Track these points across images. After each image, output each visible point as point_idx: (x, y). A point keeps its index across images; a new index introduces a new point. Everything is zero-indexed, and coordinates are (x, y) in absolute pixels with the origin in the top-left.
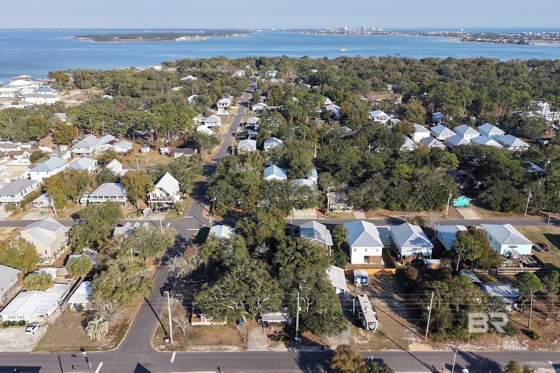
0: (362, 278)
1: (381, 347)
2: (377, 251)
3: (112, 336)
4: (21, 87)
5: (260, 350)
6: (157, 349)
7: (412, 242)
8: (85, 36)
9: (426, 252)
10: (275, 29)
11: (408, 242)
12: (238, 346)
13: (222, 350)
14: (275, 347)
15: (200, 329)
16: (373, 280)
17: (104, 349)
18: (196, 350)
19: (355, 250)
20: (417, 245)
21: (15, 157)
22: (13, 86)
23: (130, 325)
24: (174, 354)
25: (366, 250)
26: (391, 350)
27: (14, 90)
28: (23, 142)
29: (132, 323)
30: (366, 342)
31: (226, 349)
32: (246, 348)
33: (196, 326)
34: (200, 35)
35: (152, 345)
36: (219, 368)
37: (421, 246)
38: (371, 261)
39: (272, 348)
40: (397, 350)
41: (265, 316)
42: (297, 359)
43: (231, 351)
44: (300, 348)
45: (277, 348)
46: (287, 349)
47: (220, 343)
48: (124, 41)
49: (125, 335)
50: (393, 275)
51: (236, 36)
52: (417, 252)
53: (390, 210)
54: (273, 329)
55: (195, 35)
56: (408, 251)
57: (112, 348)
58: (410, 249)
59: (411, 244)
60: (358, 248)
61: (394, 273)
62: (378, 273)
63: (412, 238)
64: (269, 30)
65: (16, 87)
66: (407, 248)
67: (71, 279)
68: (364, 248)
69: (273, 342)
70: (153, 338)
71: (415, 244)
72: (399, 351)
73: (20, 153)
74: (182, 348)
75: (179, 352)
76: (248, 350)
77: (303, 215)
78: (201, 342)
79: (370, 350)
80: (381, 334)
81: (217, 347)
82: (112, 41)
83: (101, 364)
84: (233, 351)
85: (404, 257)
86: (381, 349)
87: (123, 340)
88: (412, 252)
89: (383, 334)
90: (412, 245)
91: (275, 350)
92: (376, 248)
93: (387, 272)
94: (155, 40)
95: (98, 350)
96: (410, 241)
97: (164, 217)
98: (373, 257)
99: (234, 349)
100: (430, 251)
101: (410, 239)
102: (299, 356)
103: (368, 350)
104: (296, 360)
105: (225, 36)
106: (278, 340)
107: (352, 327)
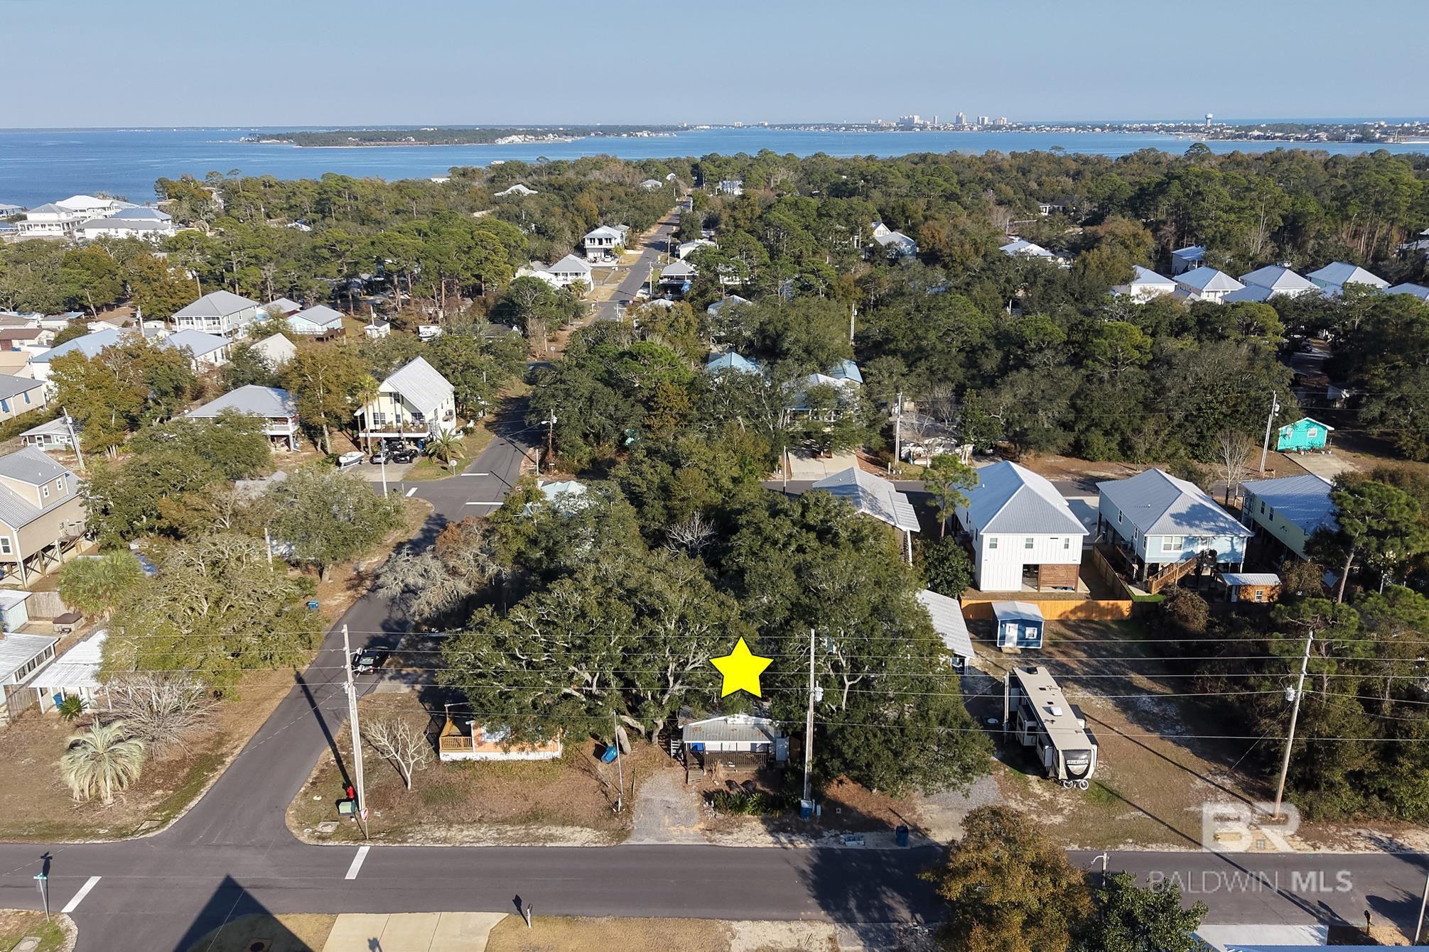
0: (1024, 623)
1: (1117, 838)
2: (1067, 546)
3: (159, 793)
4: (83, 214)
5: (674, 842)
6: (304, 836)
9: (1228, 549)
10: (741, 124)
11: (1166, 519)
12: (596, 828)
13: (537, 839)
14: (730, 833)
15: (468, 772)
16: (1057, 634)
17: (120, 832)
18: (445, 840)
19: (993, 546)
21: (16, 343)
22: (61, 209)
23: (229, 760)
24: (364, 850)
25: (1029, 546)
26: (1153, 848)
27: (64, 217)
28: (48, 313)
29: (237, 751)
30: (1058, 819)
31: (551, 838)
32: (623, 833)
33: (454, 762)
34: (560, 134)
35: (291, 821)
37: (1211, 530)
38: (1045, 582)
39: (718, 836)
40: (1175, 849)
41: (696, 729)
42: (807, 869)
43: (569, 844)
44: (816, 835)
45: (735, 836)
46: (770, 839)
47: (534, 816)
48: (371, 146)
49: (204, 791)
50: (1121, 622)
51: (646, 135)
52: (1198, 549)
53: (1084, 459)
54: (722, 773)
55: (546, 134)
56: (1167, 547)
57: (147, 831)
58: (1177, 541)
59: (1177, 524)
60: (1002, 538)
61: (1126, 614)
62: (1073, 612)
63: (1180, 506)
64: (727, 126)
65: (68, 211)
66: (1164, 540)
68: (1022, 538)
69: (720, 816)
70: (297, 801)
71: (1191, 525)
72: (1183, 850)
73: (32, 334)
74: (394, 832)
75: (381, 844)
76: (631, 842)
77: (821, 472)
78: (464, 816)
79: (1076, 847)
80: (1107, 793)
81: (521, 830)
82: (341, 144)
83: (92, 882)
84: (577, 844)
85: (1154, 568)
86: (1116, 845)
87: (192, 804)
88: (1182, 552)
89: (1114, 795)
90: (1179, 528)
91: (727, 841)
92: (1062, 537)
93: (1103, 611)
94: (447, 143)
95: (97, 836)
96: (1172, 515)
97: (401, 474)
98: (1053, 567)
99: (580, 837)
100: (1241, 548)
101: (1173, 510)
102: (815, 860)
103: (1067, 845)
104: (803, 872)
106: (739, 807)
107: (1002, 773)
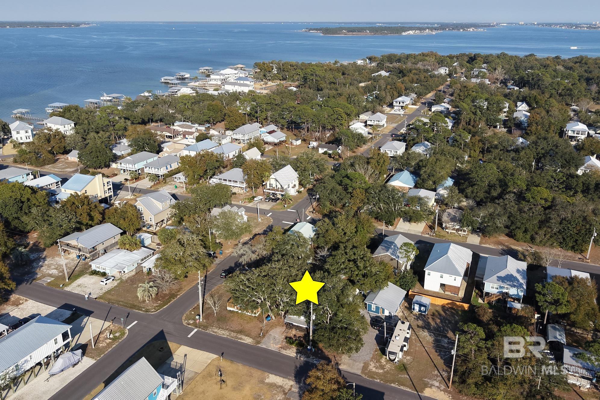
1: (393, 382)
2: (455, 280)
3: (159, 302)
4: (229, 76)
5: (270, 348)
6: (184, 323)
7: (500, 279)
8: (317, 30)
9: (516, 293)
11: (495, 277)
12: (254, 339)
13: (237, 338)
14: (286, 350)
15: (232, 314)
16: (437, 311)
17: (147, 311)
18: (216, 332)
19: (429, 275)
20: (505, 283)
21: (187, 136)
22: (222, 74)
23: (178, 296)
24: (196, 330)
25: (442, 277)
26: (402, 387)
27: (222, 77)
28: (200, 124)
29: (181, 294)
30: (381, 371)
31: (241, 339)
32: (259, 342)
33: (230, 310)
34: (432, 29)
35: (184, 318)
36: (223, 354)
37: (510, 285)
38: (447, 291)
39: (282, 350)
40: (408, 390)
41: (289, 318)
42: (298, 366)
43: (244, 342)
44: (308, 357)
45: (287, 351)
46: (295, 355)
47: (241, 332)
48: (350, 34)
49: (169, 304)
50: (464, 311)
51: (472, 30)
52: (505, 291)
53: (515, 239)
54: (293, 332)
55: (425, 29)
56: (493, 288)
57: (152, 312)
58: (496, 286)
59: (498, 280)
60: (432, 273)
61: (466, 309)
62: (448, 304)
63: (502, 274)
64: (516, 24)
65: (223, 75)
66: (491, 285)
67: (160, 247)
68: (439, 274)
69: (286, 345)
70: (188, 312)
71: (503, 282)
72: (410, 390)
73: (191, 133)
74: (206, 327)
75: (200, 329)
76: (259, 345)
77: (407, 228)
78: (224, 327)
79: (378, 381)
80: (403, 367)
81: (235, 334)
82: (339, 34)
83: (136, 322)
84: (246, 342)
85: (487, 294)
86: (391, 384)
87: (165, 307)
88: (498, 290)
89: (405, 369)
90: (498, 282)
91: (284, 352)
92: (454, 277)
93: (457, 306)
94: (381, 34)
95: (141, 310)
96: (498, 277)
97: (271, 206)
98: (450, 286)
99: (248, 340)
100: (521, 294)
101: (499, 274)
102: (302, 364)
103: (377, 379)
104: (296, 367)
105: (459, 30)
106: (291, 343)
107: (376, 353)
